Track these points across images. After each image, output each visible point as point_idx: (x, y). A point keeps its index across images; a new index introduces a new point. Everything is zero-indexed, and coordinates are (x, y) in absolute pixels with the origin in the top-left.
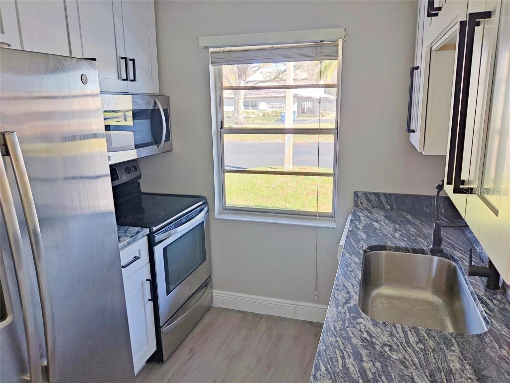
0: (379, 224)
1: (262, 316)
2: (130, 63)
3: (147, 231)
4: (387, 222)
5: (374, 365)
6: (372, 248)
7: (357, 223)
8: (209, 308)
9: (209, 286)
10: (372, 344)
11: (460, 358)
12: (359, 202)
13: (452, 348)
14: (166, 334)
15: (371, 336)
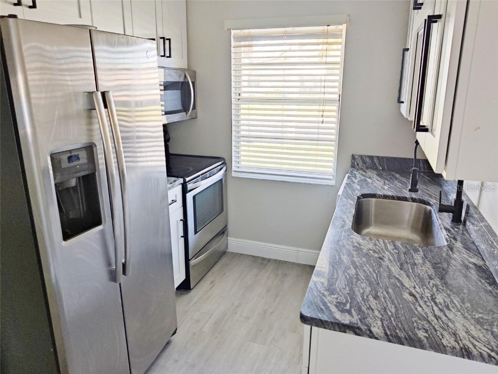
0: (372, 179)
1: (269, 260)
2: (167, 42)
3: (181, 180)
4: (379, 178)
5: (361, 259)
6: (365, 196)
7: (353, 179)
8: (224, 253)
9: (226, 233)
10: (361, 249)
11: (422, 257)
12: (356, 164)
13: (418, 253)
14: (193, 266)
15: (360, 245)
